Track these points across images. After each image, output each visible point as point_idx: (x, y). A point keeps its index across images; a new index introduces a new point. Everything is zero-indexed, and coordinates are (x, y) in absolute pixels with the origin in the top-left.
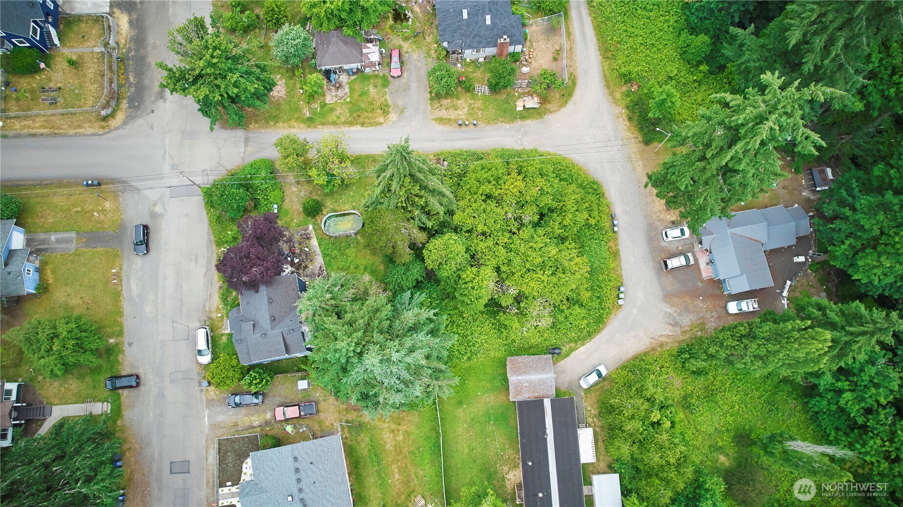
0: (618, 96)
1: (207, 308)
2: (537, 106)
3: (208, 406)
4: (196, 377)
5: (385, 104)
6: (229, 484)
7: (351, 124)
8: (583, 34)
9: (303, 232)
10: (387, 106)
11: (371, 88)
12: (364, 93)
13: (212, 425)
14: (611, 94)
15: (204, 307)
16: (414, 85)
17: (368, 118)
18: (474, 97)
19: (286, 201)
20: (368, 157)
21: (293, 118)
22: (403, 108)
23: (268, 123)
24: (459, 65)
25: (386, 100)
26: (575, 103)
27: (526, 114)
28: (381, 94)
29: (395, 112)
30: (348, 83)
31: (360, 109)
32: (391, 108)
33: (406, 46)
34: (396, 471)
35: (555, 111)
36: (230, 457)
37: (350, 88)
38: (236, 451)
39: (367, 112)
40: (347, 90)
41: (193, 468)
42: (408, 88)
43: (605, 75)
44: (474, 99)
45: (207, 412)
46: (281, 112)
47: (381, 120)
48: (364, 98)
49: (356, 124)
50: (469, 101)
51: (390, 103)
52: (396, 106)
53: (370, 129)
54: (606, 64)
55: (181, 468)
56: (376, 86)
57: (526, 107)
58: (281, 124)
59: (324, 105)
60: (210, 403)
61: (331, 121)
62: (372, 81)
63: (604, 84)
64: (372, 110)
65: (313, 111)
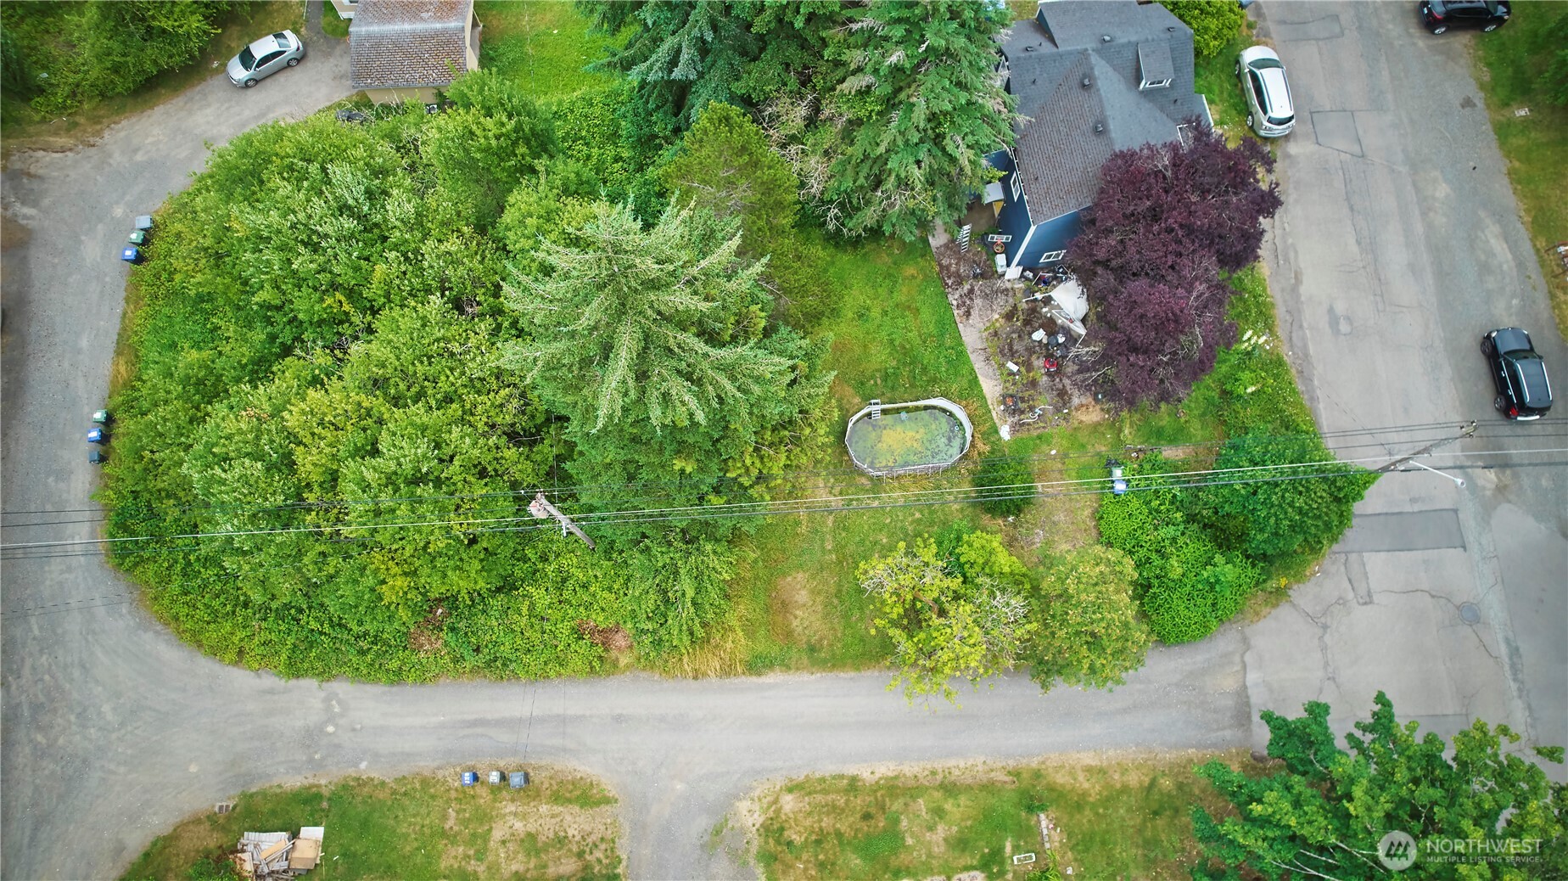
2: (251, 837)
5: (778, 867)
7: (894, 788)
9: (1028, 418)
10: (769, 859)
17: (834, 809)
19: (1088, 512)
20: (834, 663)
21: (1094, 806)
22: (714, 846)
23: (1180, 786)
26: (120, 849)
27: (293, 810)
29: (743, 831)
31: (865, 847)
32: (754, 849)
35: (197, 821)
39: (839, 834)
46: (1140, 831)
47: (789, 803)
49: (875, 788)
50: (481, 869)
51: (759, 871)
52: (735, 856)
53: (828, 769)
57: (284, 835)
58: (1134, 779)
59: (991, 863)
61: (963, 800)
64: (818, 842)
65: (1027, 836)
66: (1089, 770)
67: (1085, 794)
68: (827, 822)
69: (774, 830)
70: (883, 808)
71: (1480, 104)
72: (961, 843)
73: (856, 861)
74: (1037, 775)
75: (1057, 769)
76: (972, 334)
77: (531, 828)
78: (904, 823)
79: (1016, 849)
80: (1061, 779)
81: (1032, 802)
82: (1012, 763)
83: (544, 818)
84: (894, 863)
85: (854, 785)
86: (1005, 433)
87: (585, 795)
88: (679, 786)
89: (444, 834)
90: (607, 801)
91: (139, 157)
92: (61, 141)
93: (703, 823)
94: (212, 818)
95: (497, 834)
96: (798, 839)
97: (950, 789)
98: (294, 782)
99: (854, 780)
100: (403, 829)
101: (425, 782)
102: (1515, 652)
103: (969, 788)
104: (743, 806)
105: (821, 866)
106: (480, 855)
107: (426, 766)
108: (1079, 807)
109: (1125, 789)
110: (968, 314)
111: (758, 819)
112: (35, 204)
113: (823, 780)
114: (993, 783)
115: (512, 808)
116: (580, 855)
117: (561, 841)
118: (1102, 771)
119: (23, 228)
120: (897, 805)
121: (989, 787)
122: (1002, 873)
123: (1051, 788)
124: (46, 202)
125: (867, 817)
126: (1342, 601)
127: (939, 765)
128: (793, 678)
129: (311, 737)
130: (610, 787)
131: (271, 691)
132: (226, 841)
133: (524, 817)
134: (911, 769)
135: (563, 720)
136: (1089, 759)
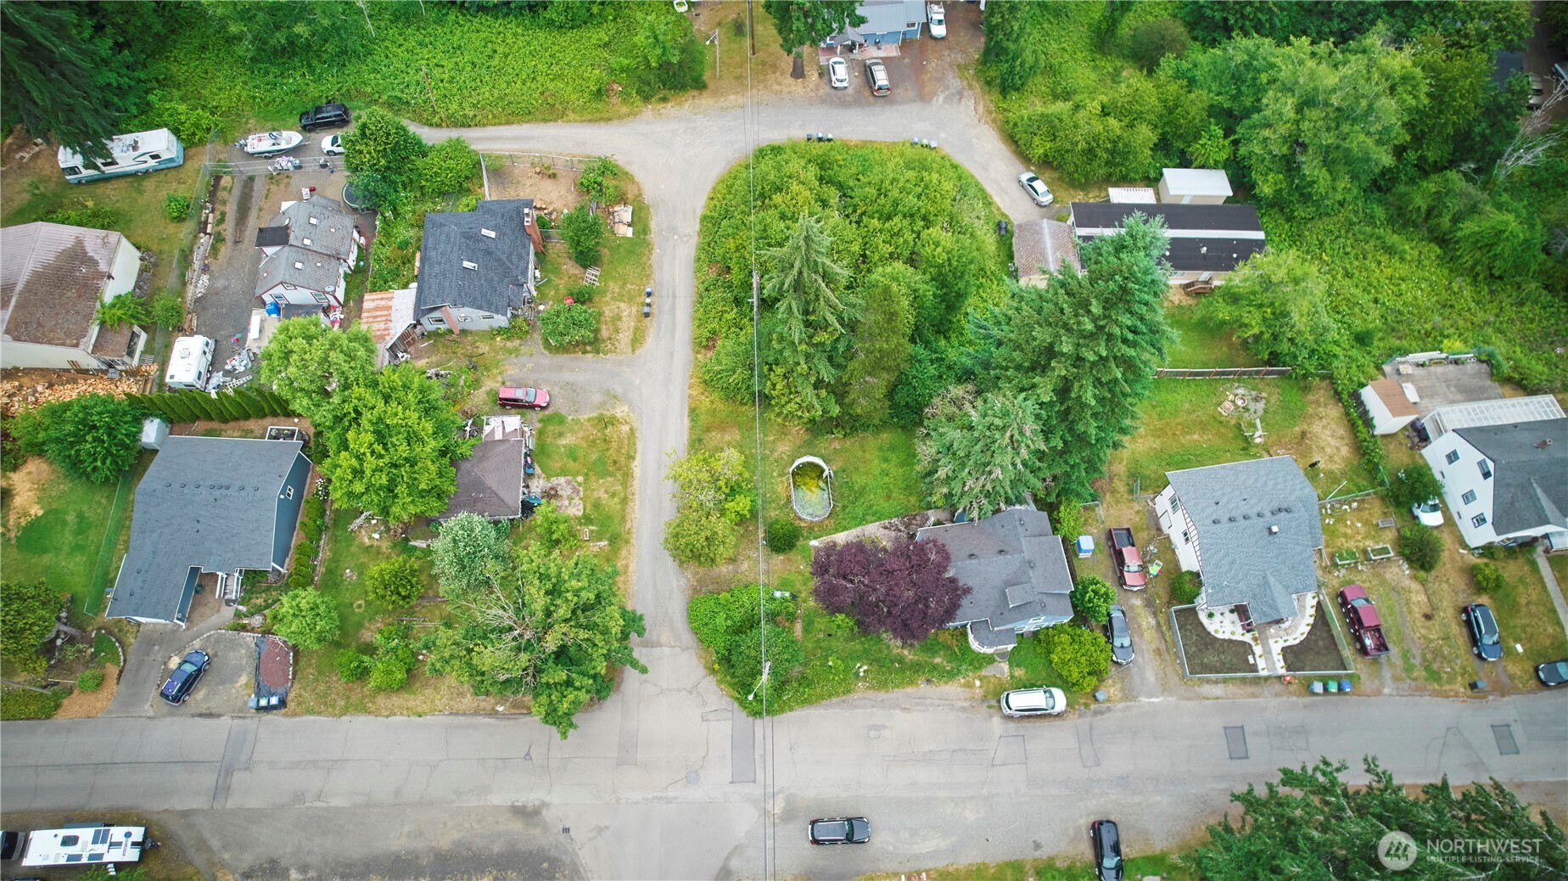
1: (967, 704)
3: (1134, 698)
5: (596, 422)
6: (1251, 659)
7: (627, 475)
10: (600, 419)
11: (563, 442)
13: (1164, 690)
15: (964, 709)
17: (620, 448)
22: (608, 395)
24: (541, 308)
28: (576, 428)
30: (548, 477)
31: (601, 461)
32: (605, 412)
35: (639, 189)
37: (557, 475)
39: (608, 450)
45: (1144, 700)
48: (581, 453)
49: (628, 467)
50: (608, 298)
51: (595, 414)
52: (603, 404)
53: (640, 446)
55: (1236, 738)
56: (561, 434)
57: (629, 223)
59: (587, 519)
61: (618, 507)
63: (602, 124)
64: (605, 440)
66: (627, 566)
68: (614, 445)
69: (612, 421)
71: (1037, 854)
73: (594, 457)
74: (627, 542)
75: (629, 551)
77: (624, 319)
78: (609, 479)
80: (624, 553)
82: (634, 530)
83: (628, 324)
85: (631, 458)
86: (814, 542)
87: (637, 340)
88: (638, 381)
89: (625, 284)
90: (633, 350)
91: (974, 141)
92: (981, 109)
93: (619, 390)
94: (640, 195)
95: (622, 305)
97: (625, 501)
98: (653, 225)
99: (633, 458)
100: (628, 267)
101: (648, 276)
102: (669, 801)
103: (624, 510)
104: (626, 408)
105: (594, 441)
106: (614, 299)
107: (656, 276)
109: (615, 582)
110: (886, 528)
111: (619, 415)
112: (945, 102)
113: (635, 443)
114: (625, 521)
115: (634, 309)
116: (610, 338)
117: (617, 331)
118: (626, 572)
119: (931, 99)
120: (619, 476)
121: (623, 519)
122: (580, 524)
124: (947, 106)
126: (704, 704)
127: (637, 497)
128: (686, 432)
129: (673, 230)
130: (641, 351)
131: (694, 213)
132: (629, 201)
133: (629, 316)
134: (636, 484)
135: (673, 331)
136: (632, 567)
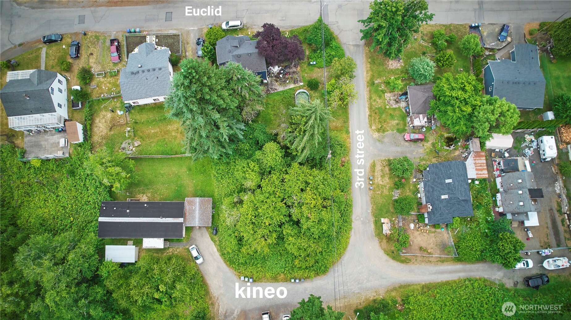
0: (393, 294)
1: (254, 27)
2: (384, 232)
3: (199, 29)
4: (215, 23)
5: (385, 130)
6: (157, 40)
7: (370, 108)
8: (442, 273)
9: (299, 79)
10: (384, 131)
11: (396, 122)
12: (392, 117)
13: (189, 31)
14: (394, 289)
15: (255, 25)
16: (399, 149)
17: (374, 119)
18: (391, 189)
19: (318, 70)
20: (347, 118)
21: (373, 73)
22: (382, 141)
23: (370, 58)
24: (415, 180)
25: (388, 131)
26: (387, 260)
27: (378, 225)
28: (392, 127)
29: (379, 136)
30: (399, 108)
31: (381, 114)
32: (382, 134)
33: (428, 145)
34: (156, 131)
35: (381, 245)
36: (170, 41)
37: (396, 108)
38: (174, 43)
39: (379, 119)
40: (394, 106)
41: (168, 23)
42: (397, 145)
43: (409, 286)
44: (389, 189)
45: (196, 28)
46: (377, 66)
47: (374, 128)
48: (389, 117)
49: (371, 112)
50: (388, 186)
51: (386, 133)
52: (383, 137)
53: (367, 120)
54: (418, 287)
55: (169, 17)
56: (398, 124)
57: (383, 225)
58: (369, 66)
59: (383, 92)
60: (201, 30)
61: (372, 96)
62: (402, 122)
63: (403, 284)
64: (380, 122)
65: (379, 85)
66: (367, 73)
67: (371, 74)
68: (377, 121)
69: (378, 130)
70: (374, 111)
72: (380, 97)
73: (384, 116)
74: (368, 82)
75: (367, 79)
76: (280, 89)
77: (380, 176)
78: (377, 107)
79: (381, 87)
80: (369, 78)
81: (373, 84)
82: (366, 87)
83: (378, 174)
84: (384, 109)
86: (302, 84)
87: (373, 166)
88: (371, 148)
89: (381, 194)
90: (374, 161)
92: (216, 306)
93: (378, 144)
94: (380, 242)
95: (381, 183)
96: (380, 126)
97: (370, 98)
98: (373, 226)
99: (369, 116)
100: (381, 202)
101: (372, 198)
103: (370, 95)
104: (374, 136)
105: (385, 122)
106: (385, 186)
107: (369, 198)
108: (373, 76)
109: (370, 67)
110: (276, 89)
111: (377, 133)
112: (234, 310)
113: (369, 121)
114: (369, 91)
115: (376, 181)
116: (384, 167)
117: (382, 170)
118: (367, 71)
119: (241, 312)
120: (374, 108)
121: (370, 91)
122: (385, 90)
123: (370, 80)
125: (376, 113)
126: (337, 27)
127: (366, 100)
128: (350, 126)
129: (364, 223)
130: (372, 161)
131: (355, 232)
132: (385, 238)
133: (378, 178)
134: (367, 105)
136: (365, 73)
